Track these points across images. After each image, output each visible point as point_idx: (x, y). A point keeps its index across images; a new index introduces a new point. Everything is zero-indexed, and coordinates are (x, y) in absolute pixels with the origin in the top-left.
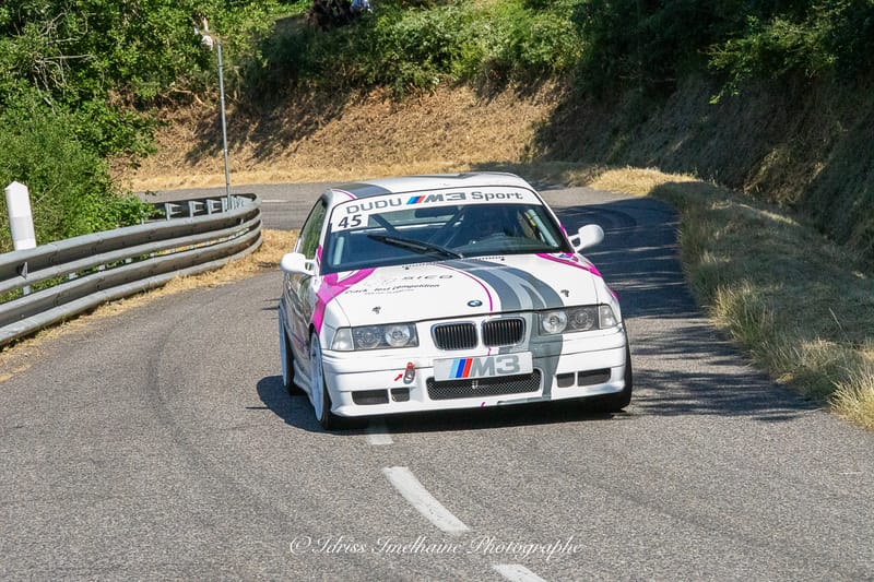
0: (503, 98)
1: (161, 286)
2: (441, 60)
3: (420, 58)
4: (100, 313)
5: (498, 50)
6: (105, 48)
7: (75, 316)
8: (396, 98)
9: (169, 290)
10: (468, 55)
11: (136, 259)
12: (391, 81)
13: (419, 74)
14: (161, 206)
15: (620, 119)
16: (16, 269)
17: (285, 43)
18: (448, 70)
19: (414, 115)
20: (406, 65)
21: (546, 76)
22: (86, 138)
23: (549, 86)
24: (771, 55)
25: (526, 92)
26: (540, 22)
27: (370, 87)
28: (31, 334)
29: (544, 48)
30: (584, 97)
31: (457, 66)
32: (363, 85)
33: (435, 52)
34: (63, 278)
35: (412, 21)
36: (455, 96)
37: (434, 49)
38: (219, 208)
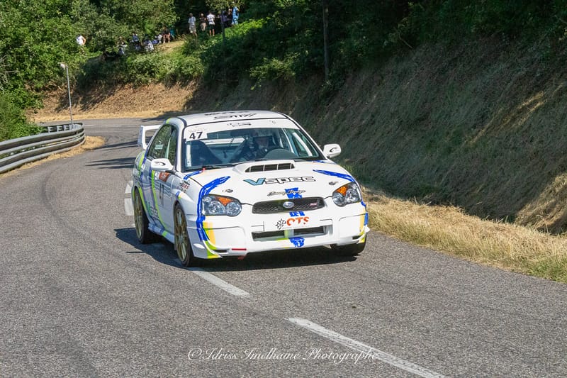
0: (175, 87)
1: (47, 157)
2: (152, 74)
3: (143, 73)
4: (23, 168)
5: (173, 70)
6: (22, 68)
7: (13, 169)
8: (135, 87)
9: (49, 159)
10: (162, 71)
11: (36, 147)
12: (133, 81)
13: (143, 78)
14: (46, 128)
15: (218, 95)
17: (93, 67)
18: (154, 77)
19: (142, 94)
20: (138, 75)
21: (191, 79)
22: (16, 101)
23: (192, 83)
24: (272, 72)
25: (183, 85)
26: (189, 59)
27: (125, 84)
29: (190, 69)
30: (205, 87)
31: (158, 75)
32: (122, 83)
33: (149, 70)
34: (9, 154)
35: (140, 59)
36: (157, 87)
37: (149, 69)
38: (68, 128)
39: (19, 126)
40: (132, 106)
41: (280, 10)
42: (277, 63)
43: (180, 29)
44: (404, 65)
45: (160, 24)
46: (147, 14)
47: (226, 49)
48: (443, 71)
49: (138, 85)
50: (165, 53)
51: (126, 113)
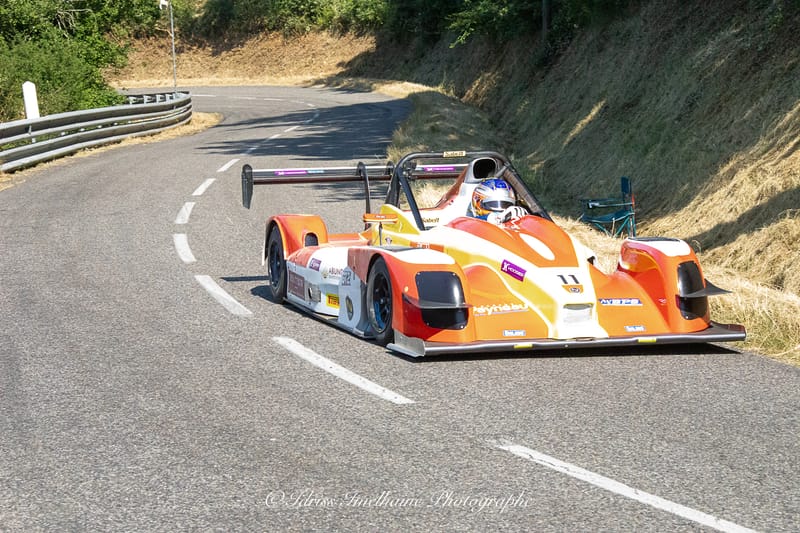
1: (119, 142)
2: (311, 17)
3: (299, 15)
4: (79, 155)
5: (343, 12)
7: (62, 156)
8: (285, 37)
9: (123, 144)
10: (327, 14)
11: (104, 126)
12: (282, 28)
13: (298, 24)
14: (142, 96)
15: (409, 55)
16: (25, 129)
18: (315, 22)
19: (295, 48)
20: (291, 19)
27: (270, 31)
28: (34, 165)
29: (369, 12)
30: (391, 40)
31: (320, 20)
32: (266, 30)
33: (308, 11)
34: (57, 135)
36: (319, 38)
38: (164, 99)
39: (91, 94)
40: (279, 66)
44: (630, 24)
48: (668, 35)
49: (293, 33)
51: (267, 78)
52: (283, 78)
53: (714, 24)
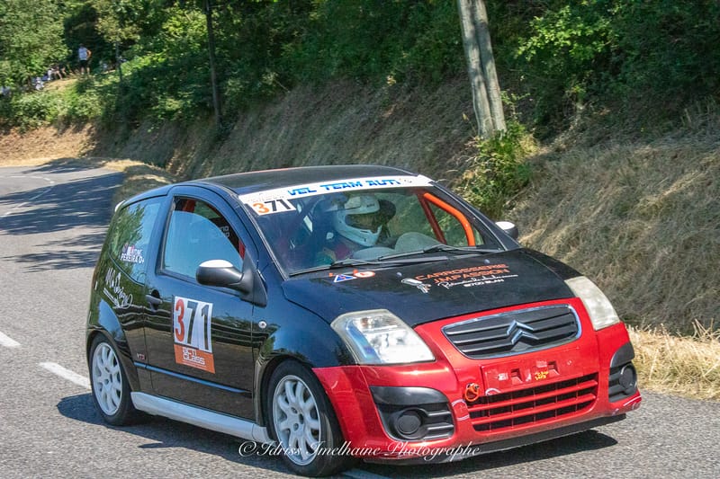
0: (69, 130)
2: (41, 116)
3: (32, 115)
5: (66, 110)
8: (22, 132)
10: (53, 113)
12: (19, 125)
13: (31, 121)
15: (117, 139)
18: (44, 119)
19: (31, 138)
20: (25, 119)
21: (87, 121)
23: (88, 126)
25: (78, 130)
26: (82, 99)
27: (11, 127)
29: (85, 109)
30: (103, 129)
31: (48, 117)
32: (7, 127)
33: (38, 112)
35: (26, 99)
36: (48, 130)
37: (38, 110)
40: (20, 152)
41: (170, 45)
42: (173, 104)
43: (72, 64)
44: (279, 108)
45: (49, 58)
46: (32, 48)
47: (123, 87)
48: (307, 115)
49: (26, 130)
50: (57, 92)
51: (11, 161)
52: (24, 161)
53: (340, 105)
